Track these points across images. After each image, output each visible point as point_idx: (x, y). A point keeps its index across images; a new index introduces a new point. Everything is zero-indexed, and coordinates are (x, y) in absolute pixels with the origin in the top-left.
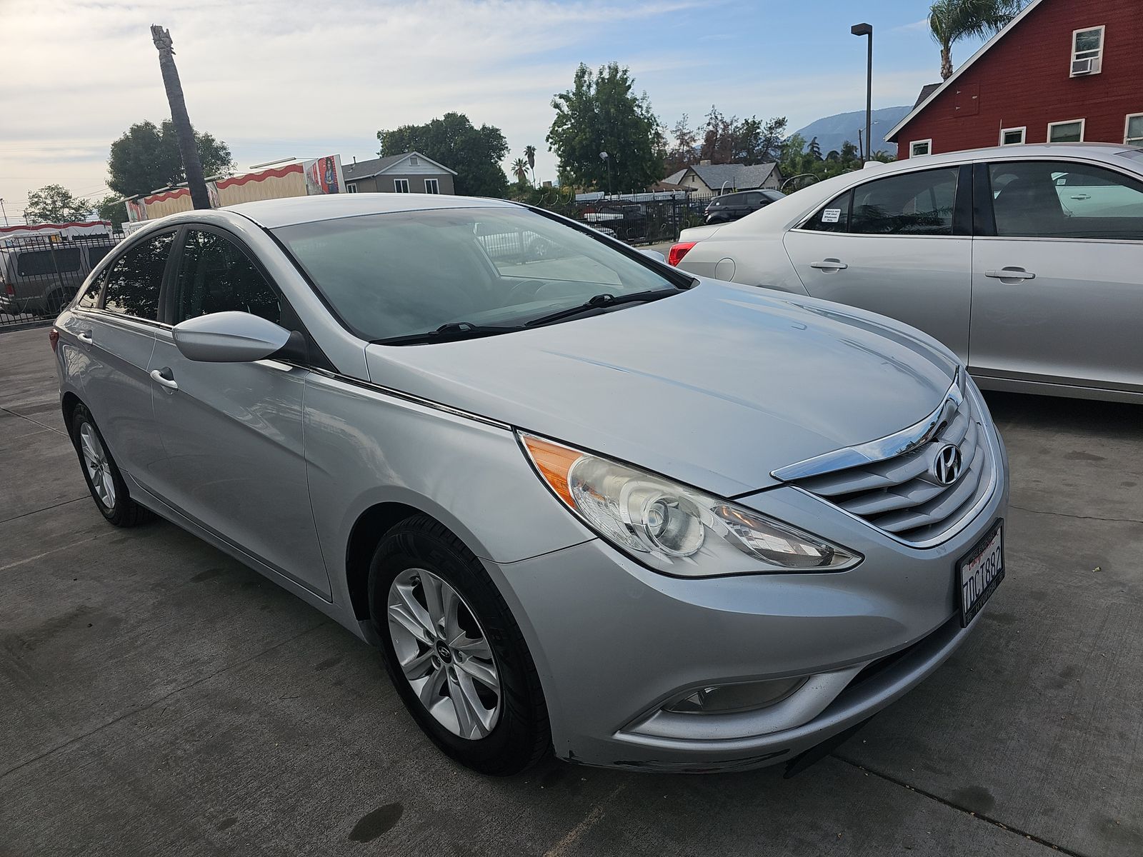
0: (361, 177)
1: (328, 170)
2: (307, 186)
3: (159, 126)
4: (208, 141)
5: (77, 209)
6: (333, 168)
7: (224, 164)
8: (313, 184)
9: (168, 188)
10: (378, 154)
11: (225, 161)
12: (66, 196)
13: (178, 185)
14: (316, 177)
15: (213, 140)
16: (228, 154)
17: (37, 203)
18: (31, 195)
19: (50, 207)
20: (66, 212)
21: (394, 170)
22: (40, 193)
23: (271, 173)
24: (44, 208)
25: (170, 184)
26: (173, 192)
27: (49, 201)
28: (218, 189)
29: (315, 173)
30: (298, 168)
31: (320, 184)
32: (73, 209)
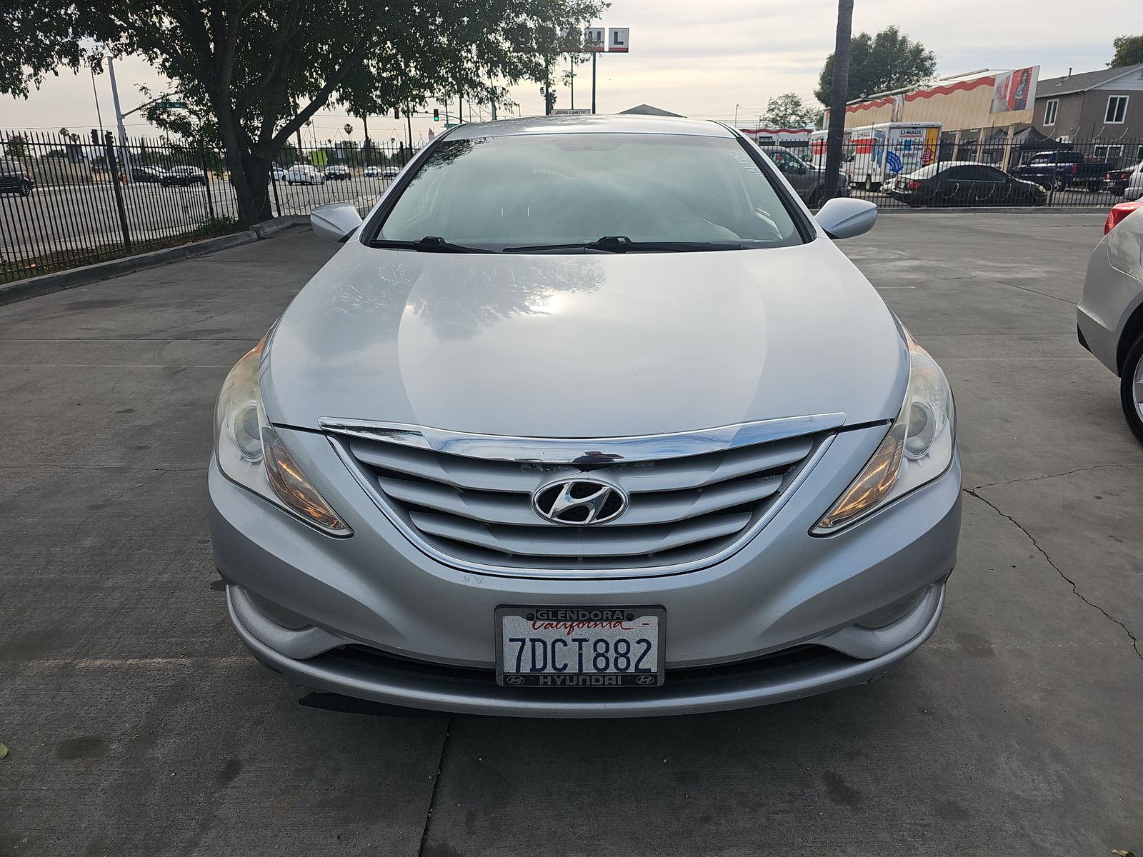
0: (1067, 92)
1: (1021, 83)
2: (993, 101)
3: (874, 37)
4: (918, 51)
5: (802, 117)
6: (1028, 81)
7: (926, 75)
8: (1001, 99)
9: (860, 99)
10: (1108, 65)
11: (928, 72)
12: (797, 104)
13: (870, 96)
14: (1005, 91)
15: (923, 50)
16: (933, 65)
17: (773, 110)
18: (771, 102)
19: (781, 114)
20: (793, 118)
21: (1115, 84)
22: (778, 101)
23: (962, 85)
24: (777, 115)
25: (863, 96)
26: (865, 103)
27: (782, 109)
28: (905, 101)
29: (1007, 86)
30: (989, 81)
31: (1007, 99)
32: (799, 116)
